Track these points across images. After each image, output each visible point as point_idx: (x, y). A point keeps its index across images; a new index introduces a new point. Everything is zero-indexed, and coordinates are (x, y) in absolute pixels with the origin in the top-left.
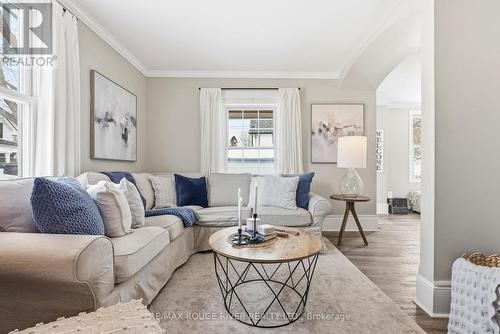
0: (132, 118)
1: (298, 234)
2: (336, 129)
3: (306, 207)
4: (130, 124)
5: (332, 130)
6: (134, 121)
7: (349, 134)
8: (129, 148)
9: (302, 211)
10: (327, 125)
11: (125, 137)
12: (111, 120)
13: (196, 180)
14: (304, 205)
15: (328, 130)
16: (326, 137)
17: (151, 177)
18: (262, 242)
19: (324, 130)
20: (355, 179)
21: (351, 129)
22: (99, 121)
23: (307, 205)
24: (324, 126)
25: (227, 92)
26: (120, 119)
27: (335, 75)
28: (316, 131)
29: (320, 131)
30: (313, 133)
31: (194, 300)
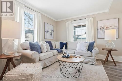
0: (53, 30)
1: (80, 57)
2: (107, 28)
3: (91, 51)
4: (52, 31)
5: (105, 28)
6: (53, 31)
7: (112, 29)
8: (52, 36)
9: (89, 52)
10: (103, 27)
11: (51, 34)
12: (48, 31)
13: (64, 43)
14: (91, 50)
15: (103, 28)
16: (103, 31)
17: (55, 42)
18: (68, 58)
19: (102, 28)
20: (111, 43)
21: (113, 27)
22: (46, 32)
23: (92, 50)
24: (102, 27)
25: (73, 22)
26: (50, 31)
27: (107, 11)
28: (99, 29)
29: (101, 29)
30: (98, 30)
31: (56, 68)
